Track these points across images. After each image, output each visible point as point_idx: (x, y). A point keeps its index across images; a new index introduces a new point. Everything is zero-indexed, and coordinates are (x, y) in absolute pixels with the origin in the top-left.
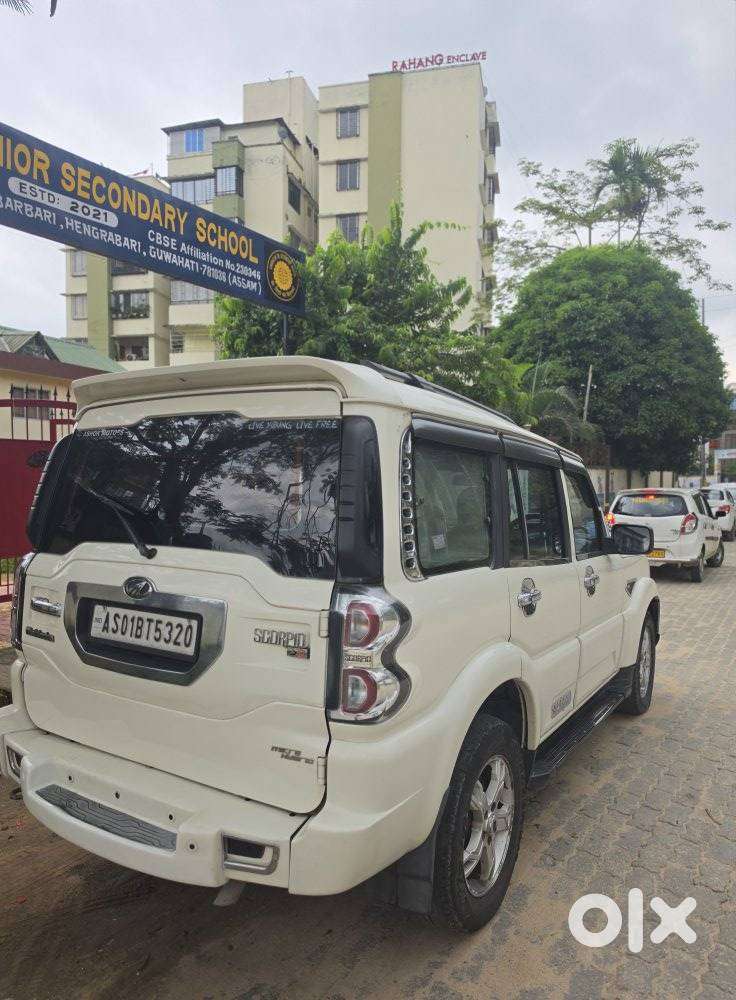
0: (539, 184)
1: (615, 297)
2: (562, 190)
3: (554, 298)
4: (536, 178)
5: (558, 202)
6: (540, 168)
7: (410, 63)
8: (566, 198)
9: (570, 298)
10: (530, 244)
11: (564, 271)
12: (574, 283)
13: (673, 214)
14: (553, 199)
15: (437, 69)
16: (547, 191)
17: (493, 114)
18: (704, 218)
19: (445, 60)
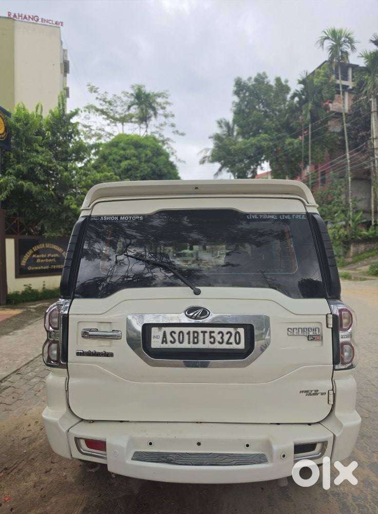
0: (97, 98)
1: (147, 161)
2: (110, 103)
3: (119, 158)
4: (96, 95)
5: (107, 109)
6: (98, 90)
7: (19, 16)
8: (112, 108)
9: (126, 159)
10: (92, 128)
11: (122, 145)
12: (128, 152)
13: (162, 125)
14: (105, 107)
15: (36, 24)
16: (101, 102)
17: (66, 56)
18: (175, 129)
19: (40, 20)
